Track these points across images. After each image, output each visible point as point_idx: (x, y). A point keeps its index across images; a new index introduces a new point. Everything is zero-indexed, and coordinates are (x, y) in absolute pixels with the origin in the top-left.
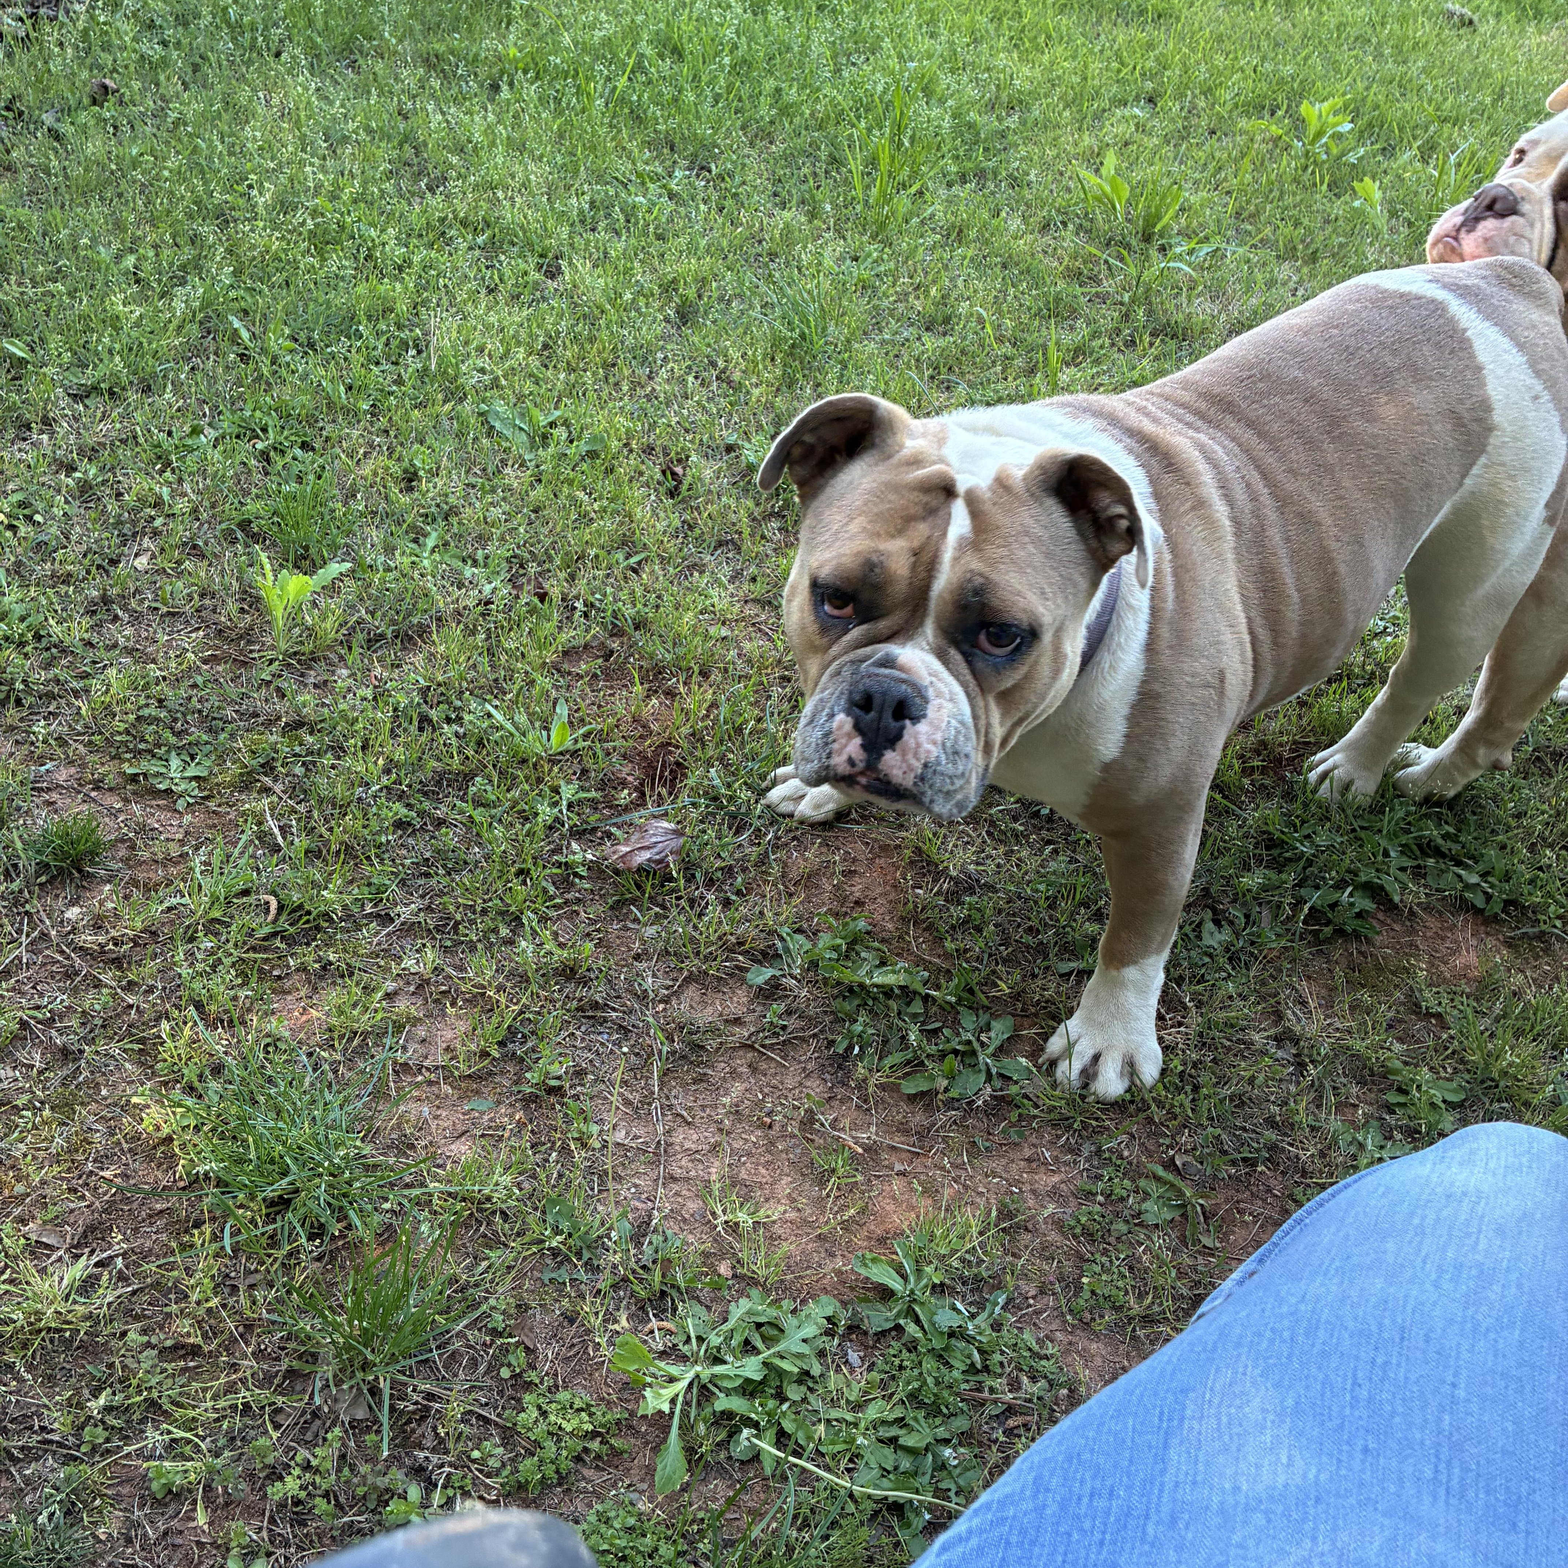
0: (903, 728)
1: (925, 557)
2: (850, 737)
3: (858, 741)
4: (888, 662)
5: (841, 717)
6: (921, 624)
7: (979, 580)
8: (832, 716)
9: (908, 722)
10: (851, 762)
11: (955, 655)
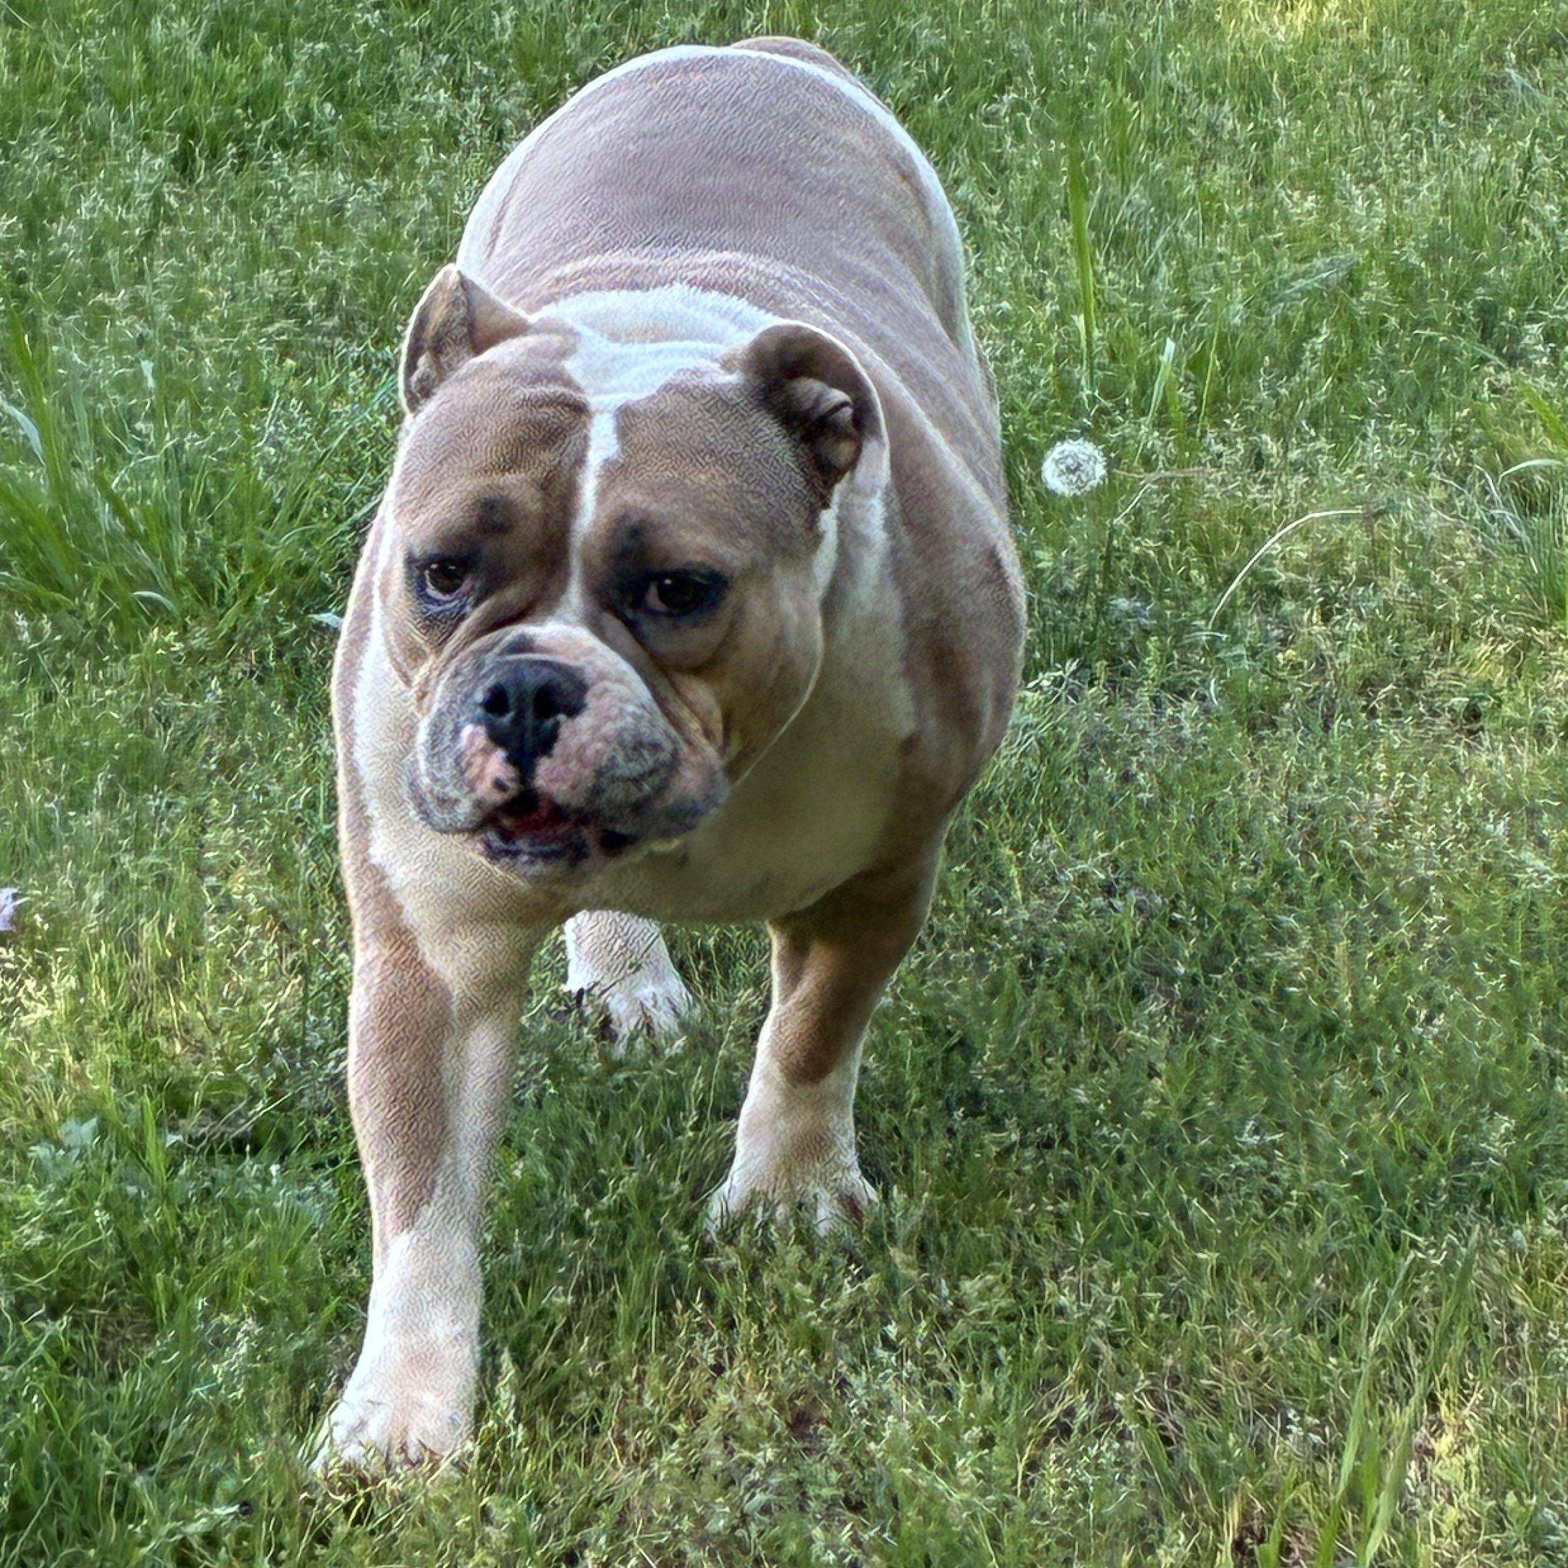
0: (557, 725)
1: (559, 490)
2: (486, 752)
3: (500, 755)
4: (523, 645)
5: (468, 730)
6: (563, 587)
7: (635, 518)
8: (457, 731)
9: (562, 717)
10: (499, 785)
11: (612, 624)
